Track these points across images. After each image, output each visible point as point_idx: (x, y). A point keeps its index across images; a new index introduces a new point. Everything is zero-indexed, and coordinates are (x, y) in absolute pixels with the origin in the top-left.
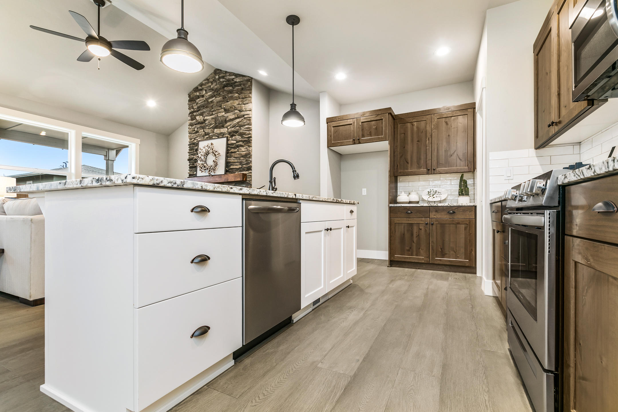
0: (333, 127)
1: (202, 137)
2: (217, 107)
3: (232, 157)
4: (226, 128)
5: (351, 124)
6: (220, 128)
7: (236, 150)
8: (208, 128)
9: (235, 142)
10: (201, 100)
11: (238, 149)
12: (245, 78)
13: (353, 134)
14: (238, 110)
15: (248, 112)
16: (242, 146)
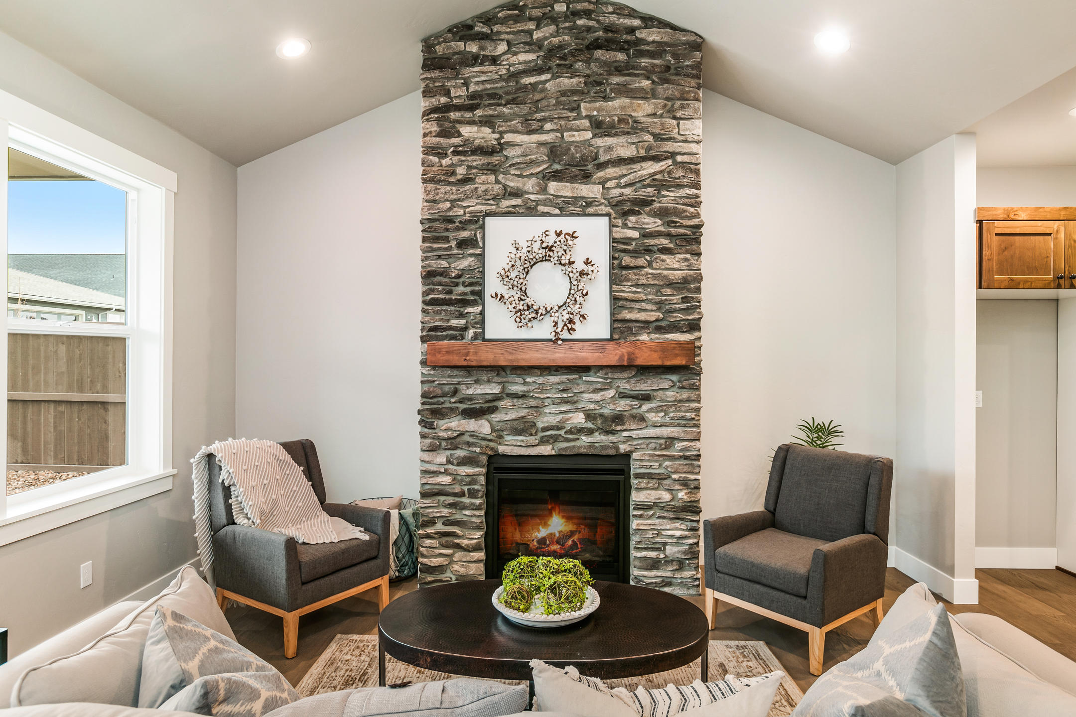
0: (997, 234)
1: (491, 202)
2: (560, 109)
3: (628, 281)
4: (599, 183)
5: (1050, 234)
6: (573, 179)
7: (641, 262)
8: (518, 173)
9: (635, 234)
10: (486, 73)
11: (648, 258)
12: (684, 36)
13: (1054, 260)
14: (651, 134)
15: (694, 148)
16: (665, 251)
